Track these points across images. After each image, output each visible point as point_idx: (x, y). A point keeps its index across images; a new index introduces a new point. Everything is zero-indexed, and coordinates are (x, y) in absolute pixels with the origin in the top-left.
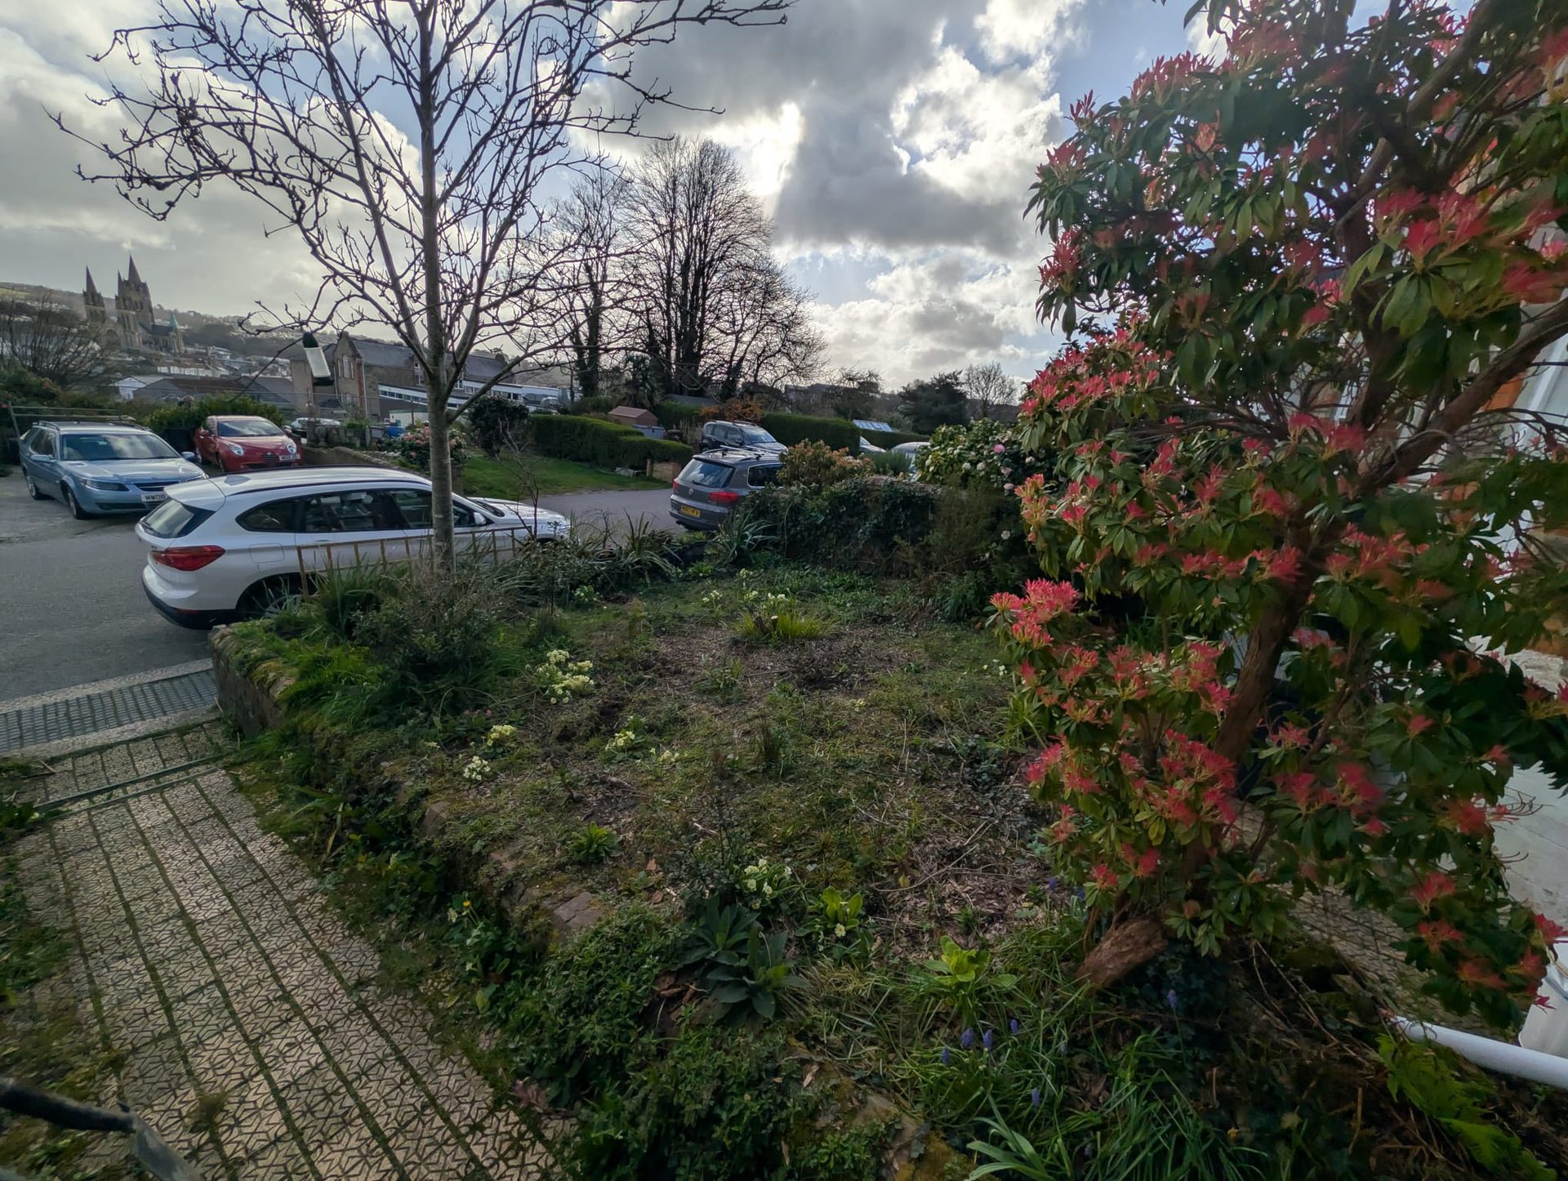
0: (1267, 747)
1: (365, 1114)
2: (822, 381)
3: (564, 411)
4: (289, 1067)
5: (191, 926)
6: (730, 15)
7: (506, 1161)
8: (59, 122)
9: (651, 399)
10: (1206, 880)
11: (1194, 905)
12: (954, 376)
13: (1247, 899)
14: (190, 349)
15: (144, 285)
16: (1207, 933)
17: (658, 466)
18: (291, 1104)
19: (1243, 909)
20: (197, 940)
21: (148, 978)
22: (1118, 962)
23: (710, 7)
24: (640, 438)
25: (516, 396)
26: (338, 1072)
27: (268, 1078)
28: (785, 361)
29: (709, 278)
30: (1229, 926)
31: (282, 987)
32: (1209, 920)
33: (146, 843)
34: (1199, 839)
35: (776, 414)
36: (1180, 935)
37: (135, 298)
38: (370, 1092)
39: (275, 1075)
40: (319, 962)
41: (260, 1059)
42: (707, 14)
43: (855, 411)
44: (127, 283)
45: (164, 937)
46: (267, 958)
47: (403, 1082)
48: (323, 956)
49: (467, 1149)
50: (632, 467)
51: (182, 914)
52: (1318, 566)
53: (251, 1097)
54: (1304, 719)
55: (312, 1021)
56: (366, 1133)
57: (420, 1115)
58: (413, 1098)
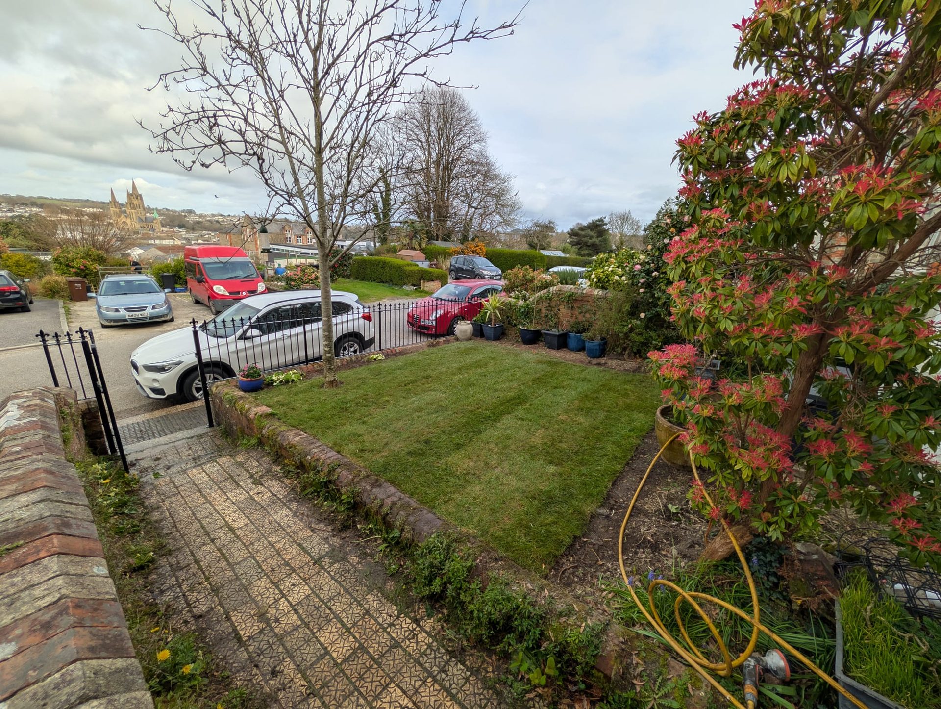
0: (808, 431)
1: (337, 617)
2: (520, 227)
3: (371, 254)
4: (296, 595)
5: (232, 530)
6: (483, 35)
7: (409, 640)
8: (141, 124)
9: (420, 245)
10: (774, 501)
11: (768, 515)
12: (601, 220)
13: (797, 509)
14: (164, 229)
15: (140, 195)
16: (775, 529)
17: (427, 284)
18: (301, 611)
19: (795, 515)
20: (238, 537)
21: (219, 554)
22: (725, 548)
23: (472, 32)
24: (416, 268)
25: (342, 247)
26: (320, 598)
27: (287, 600)
28: (498, 217)
29: (452, 170)
30: (788, 526)
31: (284, 560)
32: (776, 522)
33: (200, 491)
34: (770, 478)
35: (493, 249)
36: (760, 530)
37: (136, 202)
38: (337, 608)
39: (290, 599)
40: (298, 548)
41: (281, 591)
42: (471, 35)
43: (541, 245)
44: (132, 195)
45: (223, 536)
46: (273, 546)
47: (351, 603)
48: (299, 545)
49: (388, 633)
50: (414, 285)
51: (227, 524)
52: (831, 333)
53: (281, 608)
54: (829, 416)
55: (302, 575)
56: (339, 625)
57: (363, 618)
58: (357, 610)
